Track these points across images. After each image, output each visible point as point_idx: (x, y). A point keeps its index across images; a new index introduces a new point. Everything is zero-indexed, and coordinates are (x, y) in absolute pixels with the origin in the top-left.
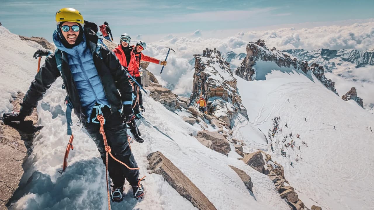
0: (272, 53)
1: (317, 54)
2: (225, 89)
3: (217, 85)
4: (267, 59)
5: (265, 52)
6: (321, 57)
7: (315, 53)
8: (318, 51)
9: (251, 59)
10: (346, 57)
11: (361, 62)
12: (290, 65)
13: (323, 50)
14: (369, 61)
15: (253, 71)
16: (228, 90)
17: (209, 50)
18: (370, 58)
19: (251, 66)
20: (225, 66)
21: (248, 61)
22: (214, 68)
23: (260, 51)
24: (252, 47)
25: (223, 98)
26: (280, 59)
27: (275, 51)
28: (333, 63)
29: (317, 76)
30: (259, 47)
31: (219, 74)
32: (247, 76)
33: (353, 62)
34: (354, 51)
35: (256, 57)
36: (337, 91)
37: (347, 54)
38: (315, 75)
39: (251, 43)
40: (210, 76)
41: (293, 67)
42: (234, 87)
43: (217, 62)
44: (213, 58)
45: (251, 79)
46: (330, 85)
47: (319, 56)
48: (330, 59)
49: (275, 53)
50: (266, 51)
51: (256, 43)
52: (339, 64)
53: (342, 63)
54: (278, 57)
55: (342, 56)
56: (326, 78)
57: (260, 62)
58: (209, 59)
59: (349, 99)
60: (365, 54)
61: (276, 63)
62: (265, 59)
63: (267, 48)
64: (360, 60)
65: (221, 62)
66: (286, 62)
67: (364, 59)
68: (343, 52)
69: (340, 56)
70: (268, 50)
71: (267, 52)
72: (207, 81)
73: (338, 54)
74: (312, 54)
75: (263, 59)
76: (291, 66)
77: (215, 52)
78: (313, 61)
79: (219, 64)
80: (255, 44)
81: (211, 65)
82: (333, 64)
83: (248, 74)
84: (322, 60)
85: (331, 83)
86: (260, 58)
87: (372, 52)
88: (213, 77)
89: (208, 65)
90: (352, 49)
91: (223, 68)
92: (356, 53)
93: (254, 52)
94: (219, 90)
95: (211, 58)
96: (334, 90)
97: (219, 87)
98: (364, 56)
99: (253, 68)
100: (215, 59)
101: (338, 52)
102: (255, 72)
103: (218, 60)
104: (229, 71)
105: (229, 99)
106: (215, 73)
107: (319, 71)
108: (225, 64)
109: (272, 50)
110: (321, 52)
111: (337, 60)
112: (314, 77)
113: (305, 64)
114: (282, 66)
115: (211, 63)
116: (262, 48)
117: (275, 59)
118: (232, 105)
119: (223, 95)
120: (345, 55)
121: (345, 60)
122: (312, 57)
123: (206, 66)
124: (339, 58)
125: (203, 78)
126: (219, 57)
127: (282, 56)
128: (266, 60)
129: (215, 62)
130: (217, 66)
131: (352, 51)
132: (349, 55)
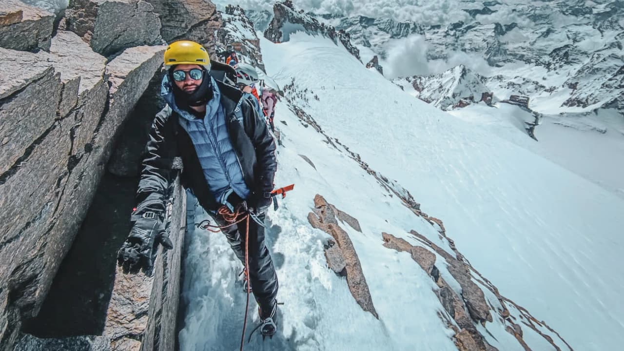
0: (300, 16)
1: (356, 21)
2: (243, 45)
3: (235, 40)
4: (294, 21)
5: (293, 14)
6: (359, 24)
7: (354, 19)
8: (357, 18)
9: (279, 21)
10: (382, 26)
11: (395, 33)
12: (317, 29)
13: (362, 18)
14: (402, 32)
15: (281, 33)
16: (246, 46)
17: (232, 7)
18: (403, 29)
19: (279, 28)
20: (248, 25)
21: (275, 23)
22: (235, 26)
23: (287, 12)
24: (279, 8)
25: (241, 53)
26: (307, 23)
27: (303, 13)
28: (370, 31)
29: (344, 42)
30: (286, 7)
31: (240, 32)
32: (275, 38)
33: (388, 33)
34: (390, 21)
35: (283, 19)
36: (361, 59)
37: (383, 23)
38: (342, 41)
39: (278, 3)
40: (230, 32)
41: (320, 31)
42: (256, 47)
43: (239, 20)
44: (235, 15)
45: (279, 42)
46: (355, 53)
47: (357, 23)
48: (368, 27)
49: (302, 15)
50: (293, 12)
51: (284, 3)
52: (376, 34)
53: (378, 33)
54: (305, 20)
55: (379, 25)
56: (351, 46)
57: (287, 24)
58: (230, 16)
59: (371, 67)
60: (399, 24)
61: (304, 26)
62: (292, 21)
63: (295, 10)
64: (394, 30)
65: (244, 21)
66: (314, 26)
67: (398, 29)
68: (380, 21)
69: (376, 25)
70: (296, 12)
71: (295, 14)
72: (227, 37)
73: (375, 23)
74: (351, 21)
75: (291, 21)
76: (319, 30)
77: (238, 10)
78: (352, 29)
79: (242, 22)
80: (283, 5)
81: (232, 22)
82: (371, 33)
83: (276, 36)
84: (361, 28)
85: (355, 50)
86: (287, 20)
87: (404, 22)
88: (232, 33)
89: (229, 22)
90: (387, 19)
91: (245, 27)
92: (391, 22)
93: (281, 14)
94: (238, 46)
95: (233, 16)
96: (358, 58)
97: (237, 42)
98: (398, 27)
99: (281, 30)
100: (237, 17)
101: (375, 20)
102: (283, 35)
103: (240, 18)
104: (252, 31)
105: (247, 54)
106: (235, 31)
107: (345, 38)
108: (248, 22)
109: (299, 12)
110: (360, 19)
111: (373, 29)
112: (339, 43)
113: (332, 30)
114: (309, 30)
115: (233, 20)
116: (289, 9)
117: (303, 22)
118: (250, 59)
119: (242, 50)
120: (381, 24)
121: (381, 29)
122: (351, 24)
123: (227, 23)
124: (376, 27)
125: (223, 34)
126: (242, 15)
127: (309, 19)
128: (294, 23)
129: (237, 20)
130: (239, 24)
131: (388, 21)
132: (384, 24)
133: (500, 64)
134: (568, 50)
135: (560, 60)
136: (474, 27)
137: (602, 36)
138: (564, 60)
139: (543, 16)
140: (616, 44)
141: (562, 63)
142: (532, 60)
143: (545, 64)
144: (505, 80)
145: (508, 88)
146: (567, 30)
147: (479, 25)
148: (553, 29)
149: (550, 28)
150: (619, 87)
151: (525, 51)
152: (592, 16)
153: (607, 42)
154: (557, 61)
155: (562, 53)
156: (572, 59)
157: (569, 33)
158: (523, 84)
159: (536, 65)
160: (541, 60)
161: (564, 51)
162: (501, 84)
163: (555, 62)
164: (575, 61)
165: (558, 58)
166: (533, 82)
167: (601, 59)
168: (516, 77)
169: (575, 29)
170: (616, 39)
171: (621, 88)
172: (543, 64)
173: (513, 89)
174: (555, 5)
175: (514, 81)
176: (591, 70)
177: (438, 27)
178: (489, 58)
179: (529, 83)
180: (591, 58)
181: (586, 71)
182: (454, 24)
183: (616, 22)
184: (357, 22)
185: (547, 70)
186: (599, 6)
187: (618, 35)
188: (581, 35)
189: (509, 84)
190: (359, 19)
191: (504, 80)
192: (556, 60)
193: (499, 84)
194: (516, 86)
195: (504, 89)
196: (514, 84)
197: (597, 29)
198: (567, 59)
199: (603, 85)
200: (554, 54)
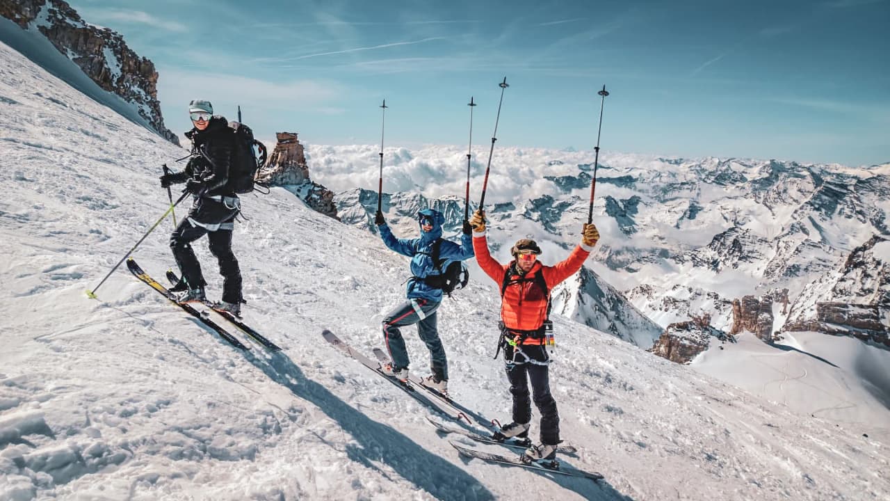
1: (352, 198)
6: (359, 205)
7: (349, 196)
10: (406, 208)
34: (418, 197)
37: (406, 201)
47: (356, 203)
52: (394, 222)
55: (398, 206)
60: (436, 203)
68: (399, 197)
69: (395, 205)
73: (391, 201)
74: (342, 198)
78: (345, 214)
87: (446, 200)
90: (413, 194)
92: (420, 200)
101: (392, 197)
110: (360, 195)
120: (403, 204)
121: (403, 213)
124: (395, 210)
131: (415, 197)
132: (409, 203)
133: (633, 266)
134: (737, 236)
135: (730, 254)
136: (570, 205)
137: (774, 215)
138: (736, 253)
139: (675, 186)
140: (798, 226)
141: (736, 260)
142: (686, 257)
143: (708, 263)
144: (657, 295)
145: (666, 310)
146: (719, 206)
147: (579, 202)
148: (698, 205)
149: (693, 204)
150: (862, 293)
151: (665, 243)
152: (746, 185)
153: (783, 223)
154: (725, 255)
155: (729, 241)
156: (749, 252)
157: (723, 212)
158: (692, 299)
159: (694, 266)
160: (700, 256)
161: (731, 239)
162: (651, 303)
163: (723, 258)
164: (754, 255)
165: (726, 251)
166: (709, 295)
167: (792, 250)
168: (674, 287)
169: (731, 205)
170: (795, 219)
171: (866, 294)
172: (705, 262)
173: (677, 311)
174: (687, 169)
175: (672, 294)
176: (785, 270)
177: (509, 205)
178: (609, 257)
179: (701, 297)
180: (776, 248)
181: (777, 271)
182: (535, 200)
183: (785, 191)
184: (355, 201)
185: (714, 273)
186: (749, 170)
187: (796, 212)
188: (742, 214)
189: (666, 302)
190: (357, 195)
191: (654, 295)
192: (723, 254)
193: (648, 302)
194: (681, 305)
195: (659, 311)
196: (675, 301)
197: (761, 204)
198: (740, 251)
199: (834, 290)
200: (717, 244)
